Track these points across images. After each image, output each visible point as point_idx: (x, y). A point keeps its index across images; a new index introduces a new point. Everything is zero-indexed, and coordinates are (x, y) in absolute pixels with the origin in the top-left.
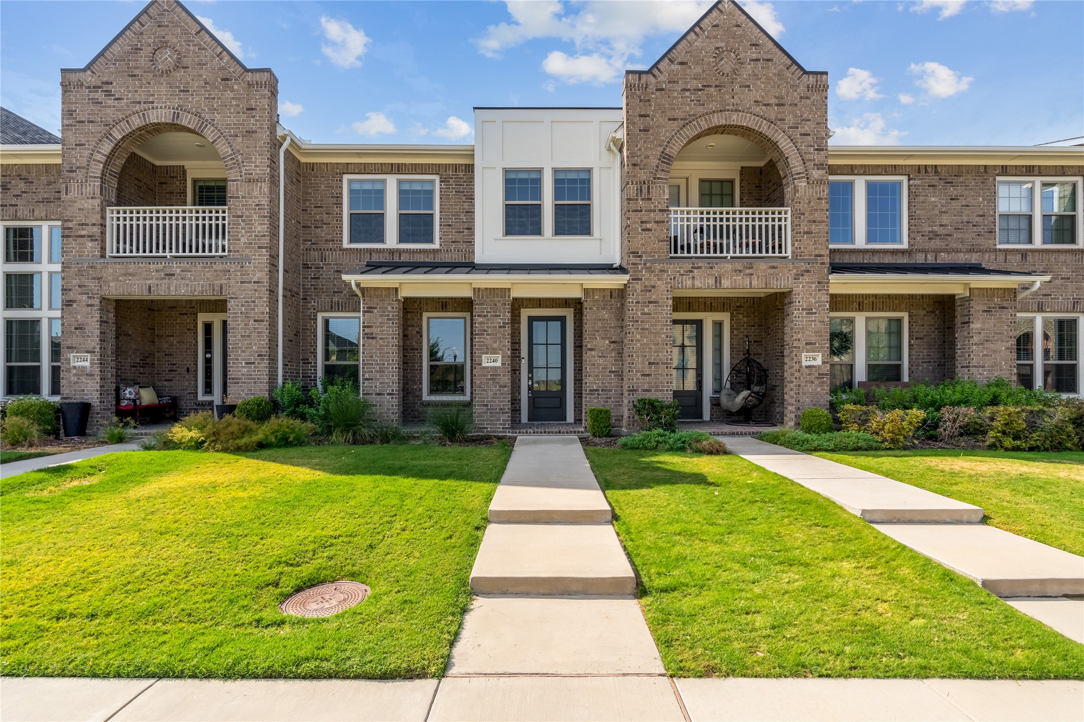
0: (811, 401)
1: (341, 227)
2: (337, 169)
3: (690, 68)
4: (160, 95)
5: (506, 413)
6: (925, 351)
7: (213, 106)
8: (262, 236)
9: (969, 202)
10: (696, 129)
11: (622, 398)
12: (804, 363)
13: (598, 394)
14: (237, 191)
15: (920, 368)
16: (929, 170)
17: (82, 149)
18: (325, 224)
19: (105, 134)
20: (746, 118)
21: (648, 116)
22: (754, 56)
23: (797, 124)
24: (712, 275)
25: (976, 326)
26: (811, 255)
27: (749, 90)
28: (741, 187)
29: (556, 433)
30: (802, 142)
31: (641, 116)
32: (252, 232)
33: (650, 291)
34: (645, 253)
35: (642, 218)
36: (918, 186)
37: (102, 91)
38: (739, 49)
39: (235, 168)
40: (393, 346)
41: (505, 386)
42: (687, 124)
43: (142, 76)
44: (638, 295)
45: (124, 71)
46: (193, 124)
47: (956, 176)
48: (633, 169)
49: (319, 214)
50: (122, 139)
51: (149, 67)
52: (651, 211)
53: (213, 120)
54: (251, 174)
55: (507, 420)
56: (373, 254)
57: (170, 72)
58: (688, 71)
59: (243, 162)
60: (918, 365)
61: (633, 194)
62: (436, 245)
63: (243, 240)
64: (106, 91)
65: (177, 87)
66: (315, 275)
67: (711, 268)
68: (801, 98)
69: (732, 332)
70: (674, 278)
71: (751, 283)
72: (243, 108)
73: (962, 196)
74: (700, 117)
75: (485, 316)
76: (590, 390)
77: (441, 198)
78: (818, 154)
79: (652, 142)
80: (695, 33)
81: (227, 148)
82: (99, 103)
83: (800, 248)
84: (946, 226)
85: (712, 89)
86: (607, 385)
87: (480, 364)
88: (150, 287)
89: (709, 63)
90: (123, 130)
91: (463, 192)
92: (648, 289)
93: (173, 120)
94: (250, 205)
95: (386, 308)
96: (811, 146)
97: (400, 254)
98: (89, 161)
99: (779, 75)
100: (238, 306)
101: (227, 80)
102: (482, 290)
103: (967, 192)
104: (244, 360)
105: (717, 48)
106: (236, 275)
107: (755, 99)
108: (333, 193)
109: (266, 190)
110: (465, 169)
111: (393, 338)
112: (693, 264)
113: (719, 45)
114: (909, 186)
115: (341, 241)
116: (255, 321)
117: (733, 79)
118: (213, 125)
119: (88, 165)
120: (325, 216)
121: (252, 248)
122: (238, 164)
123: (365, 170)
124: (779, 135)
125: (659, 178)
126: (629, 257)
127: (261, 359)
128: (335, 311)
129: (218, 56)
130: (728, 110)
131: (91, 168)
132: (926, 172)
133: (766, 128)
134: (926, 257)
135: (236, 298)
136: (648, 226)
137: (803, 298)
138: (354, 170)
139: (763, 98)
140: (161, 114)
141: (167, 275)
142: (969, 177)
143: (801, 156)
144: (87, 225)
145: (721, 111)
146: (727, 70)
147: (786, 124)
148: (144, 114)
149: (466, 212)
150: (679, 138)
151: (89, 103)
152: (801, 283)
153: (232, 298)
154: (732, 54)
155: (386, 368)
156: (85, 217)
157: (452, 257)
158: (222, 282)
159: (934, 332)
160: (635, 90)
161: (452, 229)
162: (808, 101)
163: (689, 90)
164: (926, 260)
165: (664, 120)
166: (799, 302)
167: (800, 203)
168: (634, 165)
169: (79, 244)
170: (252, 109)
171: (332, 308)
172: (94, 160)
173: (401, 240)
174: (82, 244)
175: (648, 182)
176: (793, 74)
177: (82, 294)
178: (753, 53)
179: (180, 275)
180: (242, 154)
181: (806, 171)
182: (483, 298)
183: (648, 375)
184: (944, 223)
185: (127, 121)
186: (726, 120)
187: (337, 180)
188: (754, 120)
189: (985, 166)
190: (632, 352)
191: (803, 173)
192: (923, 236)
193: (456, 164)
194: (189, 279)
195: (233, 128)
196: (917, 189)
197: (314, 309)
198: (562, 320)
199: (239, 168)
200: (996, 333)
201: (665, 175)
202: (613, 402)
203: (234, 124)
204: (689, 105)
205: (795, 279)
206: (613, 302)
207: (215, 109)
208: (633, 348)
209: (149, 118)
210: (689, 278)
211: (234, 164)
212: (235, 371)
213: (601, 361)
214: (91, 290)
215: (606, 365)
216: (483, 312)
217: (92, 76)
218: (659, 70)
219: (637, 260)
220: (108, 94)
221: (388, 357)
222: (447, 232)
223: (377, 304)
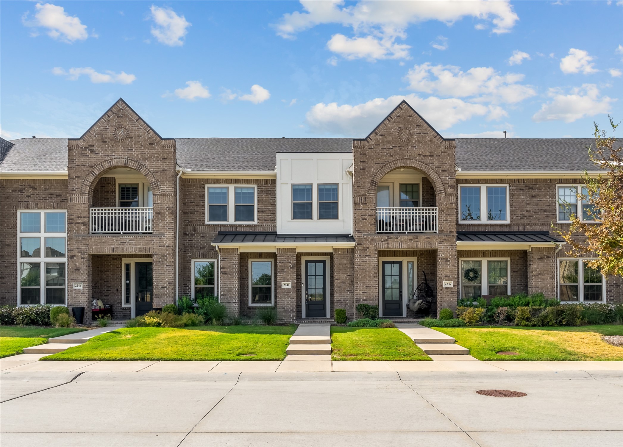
0: (448, 305)
1: (204, 213)
2: (202, 182)
3: (386, 137)
4: (118, 152)
5: (294, 312)
6: (519, 278)
7: (145, 157)
8: (170, 223)
9: (542, 198)
10: (389, 168)
11: (353, 304)
12: (444, 286)
13: (341, 302)
14: (158, 200)
15: (516, 288)
16: (520, 181)
17: (78, 179)
18: (196, 211)
19: (90, 172)
20: (414, 162)
21: (365, 162)
22: (418, 131)
23: (440, 165)
24: (397, 242)
25: (534, 266)
26: (447, 232)
27: (416, 149)
28: (423, 188)
29: (320, 322)
30: (442, 175)
31: (361, 162)
32: (165, 221)
33: (366, 250)
34: (363, 231)
35: (362, 213)
36: (514, 190)
37: (89, 150)
38: (410, 128)
39: (156, 188)
40: (236, 278)
41: (293, 298)
42: (384, 166)
43: (109, 142)
44: (360, 252)
45: (100, 140)
46: (135, 167)
47: (534, 184)
48: (357, 188)
49: (192, 206)
50: (99, 174)
51: (112, 138)
52: (366, 210)
53: (145, 164)
54: (165, 192)
55: (295, 316)
56: (222, 228)
57: (123, 140)
58: (385, 139)
59: (160, 186)
60: (515, 286)
61: (357, 202)
62: (255, 223)
63: (161, 225)
64: (91, 150)
65: (127, 148)
66: (190, 239)
67: (397, 238)
68: (442, 152)
69: (418, 268)
70: (379, 243)
71: (417, 246)
72: (160, 158)
73: (538, 195)
74: (391, 162)
75: (283, 262)
76: (337, 300)
77: (258, 197)
78: (450, 180)
79: (367, 175)
80: (388, 120)
81: (152, 178)
82: (87, 156)
83: (442, 228)
84: (529, 211)
85: (397, 148)
86: (346, 297)
87: (281, 287)
88: (113, 249)
89: (395, 135)
90: (99, 169)
91: (270, 194)
92: (365, 249)
93: (125, 165)
94: (164, 207)
95: (232, 258)
96: (447, 177)
97: (236, 227)
98: (82, 185)
99: (431, 141)
100: (158, 258)
101: (152, 144)
102: (282, 249)
103: (540, 193)
104: (161, 285)
105: (399, 128)
106: (157, 243)
107: (419, 153)
108: (200, 195)
109: (172, 200)
110: (271, 182)
111: (236, 274)
112: (388, 236)
113: (400, 126)
114: (510, 190)
115: (204, 220)
116: (166, 266)
117: (407, 143)
118: (145, 167)
119: (82, 187)
120: (196, 207)
121: (165, 229)
122: (158, 187)
123: (217, 183)
124: (431, 171)
125: (370, 193)
126: (356, 233)
127: (170, 285)
128: (201, 258)
129: (147, 132)
130: (405, 159)
131: (83, 188)
132: (518, 182)
133: (424, 168)
134: (519, 228)
135: (157, 254)
136: (365, 217)
137: (443, 253)
138: (211, 182)
139: (423, 152)
140: (119, 162)
141: (122, 243)
142: (542, 185)
143: (442, 182)
144: (81, 217)
145: (401, 159)
146: (404, 138)
147: (434, 165)
148: (110, 161)
149: (272, 205)
150: (380, 173)
151: (82, 156)
152: (442, 246)
153: (155, 254)
154: (407, 130)
155: (232, 289)
156: (80, 213)
157: (264, 229)
158: (150, 246)
159: (523, 268)
160: (358, 149)
161: (264, 214)
162: (445, 154)
163: (385, 149)
164: (519, 229)
165: (373, 164)
166: (441, 255)
167: (441, 205)
168: (358, 186)
169: (77, 227)
170: (165, 159)
171: (199, 257)
172: (85, 185)
173: (237, 220)
174: (79, 227)
175: (365, 196)
176: (438, 140)
177: (79, 252)
178: (418, 130)
179: (128, 242)
180: (160, 182)
181: (444, 189)
182: (282, 253)
183: (366, 292)
184: (528, 210)
185: (102, 165)
186: (404, 164)
187: (202, 188)
188: (418, 163)
189: (550, 179)
190: (357, 281)
191: (443, 190)
192: (517, 216)
193: (266, 179)
194: (133, 244)
195: (155, 168)
196: (513, 192)
197: (190, 257)
198: (324, 262)
199: (159, 189)
200: (544, 270)
201: (373, 192)
202: (349, 306)
203: (156, 166)
204: (385, 156)
205: (439, 244)
206: (348, 255)
207: (146, 159)
208: (358, 279)
209: (113, 163)
210: (386, 244)
211: (156, 186)
212: (157, 291)
213: (343, 285)
214: (83, 250)
215: (345, 287)
216: (282, 260)
217: (83, 142)
218: (370, 139)
219: (359, 235)
220: (92, 151)
221: (233, 284)
222: (261, 215)
223: (228, 256)
